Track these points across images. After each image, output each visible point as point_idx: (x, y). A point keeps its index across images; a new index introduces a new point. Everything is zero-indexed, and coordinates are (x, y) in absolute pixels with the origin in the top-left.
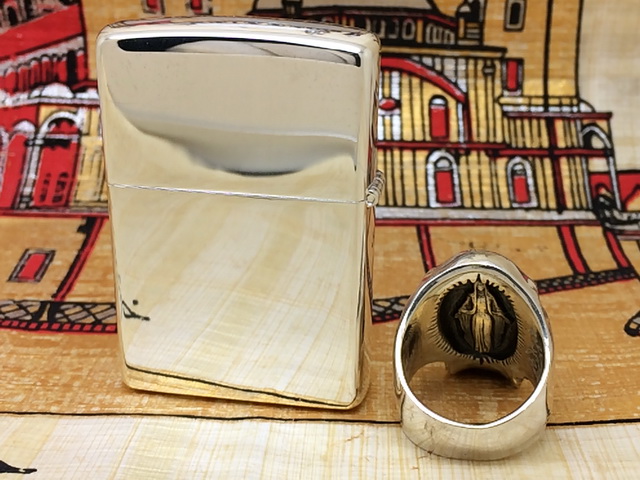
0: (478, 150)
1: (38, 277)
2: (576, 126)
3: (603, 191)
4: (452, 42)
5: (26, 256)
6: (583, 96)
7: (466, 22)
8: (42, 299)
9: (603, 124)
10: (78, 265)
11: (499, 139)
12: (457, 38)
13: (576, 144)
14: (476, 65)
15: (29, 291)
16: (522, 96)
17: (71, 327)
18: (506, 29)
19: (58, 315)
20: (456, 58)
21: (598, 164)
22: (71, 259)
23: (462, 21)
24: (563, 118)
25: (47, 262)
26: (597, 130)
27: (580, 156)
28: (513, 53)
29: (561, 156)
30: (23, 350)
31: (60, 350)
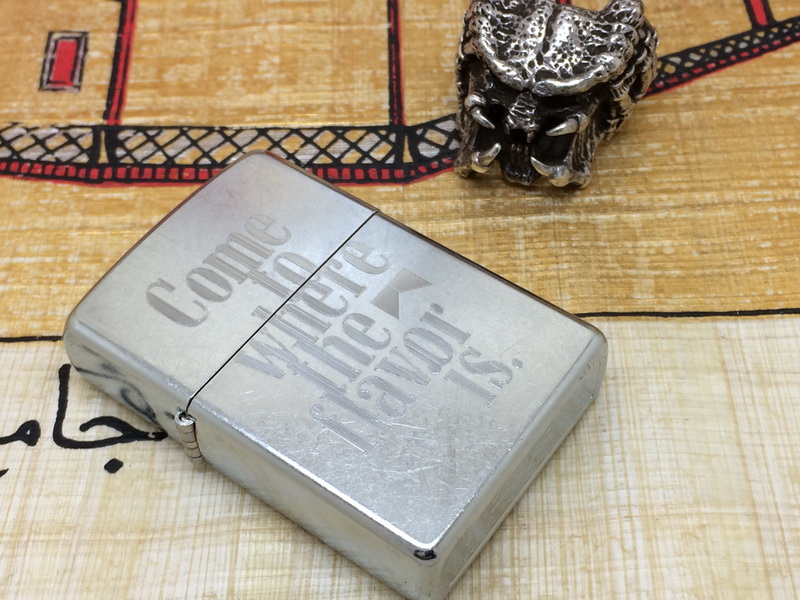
1: (76, 82)
5: (52, 45)
8: (92, 123)
10: (122, 56)
15: (73, 108)
17: (141, 173)
19: (120, 152)
22: (111, 47)
25: (81, 53)
30: (94, 221)
31: (138, 219)
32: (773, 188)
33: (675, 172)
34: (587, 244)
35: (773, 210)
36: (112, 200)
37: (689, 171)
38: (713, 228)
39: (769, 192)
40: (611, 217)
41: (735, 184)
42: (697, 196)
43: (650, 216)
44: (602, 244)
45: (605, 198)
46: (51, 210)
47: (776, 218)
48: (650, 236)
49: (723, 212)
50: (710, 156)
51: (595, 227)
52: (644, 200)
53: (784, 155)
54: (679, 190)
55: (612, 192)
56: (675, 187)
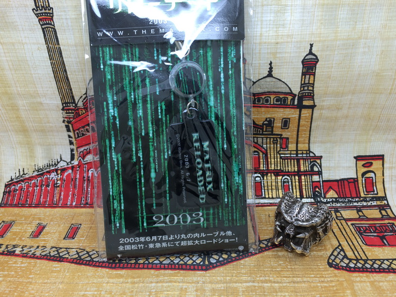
0: (271, 173)
2: (308, 162)
3: (317, 190)
4: (261, 133)
6: (311, 150)
7: (266, 127)
9: (318, 161)
11: (279, 169)
12: (263, 131)
13: (308, 170)
14: (270, 140)
16: (288, 150)
17: (127, 266)
18: (282, 128)
20: (262, 138)
21: (316, 178)
23: (265, 126)
24: (303, 159)
26: (316, 163)
27: (309, 175)
28: (284, 136)
29: (302, 175)
30: (111, 280)
31: (125, 280)
32: (318, 277)
33: (288, 271)
34: (262, 294)
35: (319, 285)
36: (118, 274)
37: (292, 271)
38: (301, 290)
39: (317, 279)
40: (269, 285)
41: (307, 276)
42: (295, 279)
43: (281, 285)
44: (266, 294)
45: (267, 278)
46: (100, 277)
47: (320, 287)
48: (281, 292)
49: (303, 285)
50: (298, 267)
51: (264, 288)
52: (279, 279)
53: (321, 267)
54: (289, 277)
55: (269, 277)
56: (288, 276)
